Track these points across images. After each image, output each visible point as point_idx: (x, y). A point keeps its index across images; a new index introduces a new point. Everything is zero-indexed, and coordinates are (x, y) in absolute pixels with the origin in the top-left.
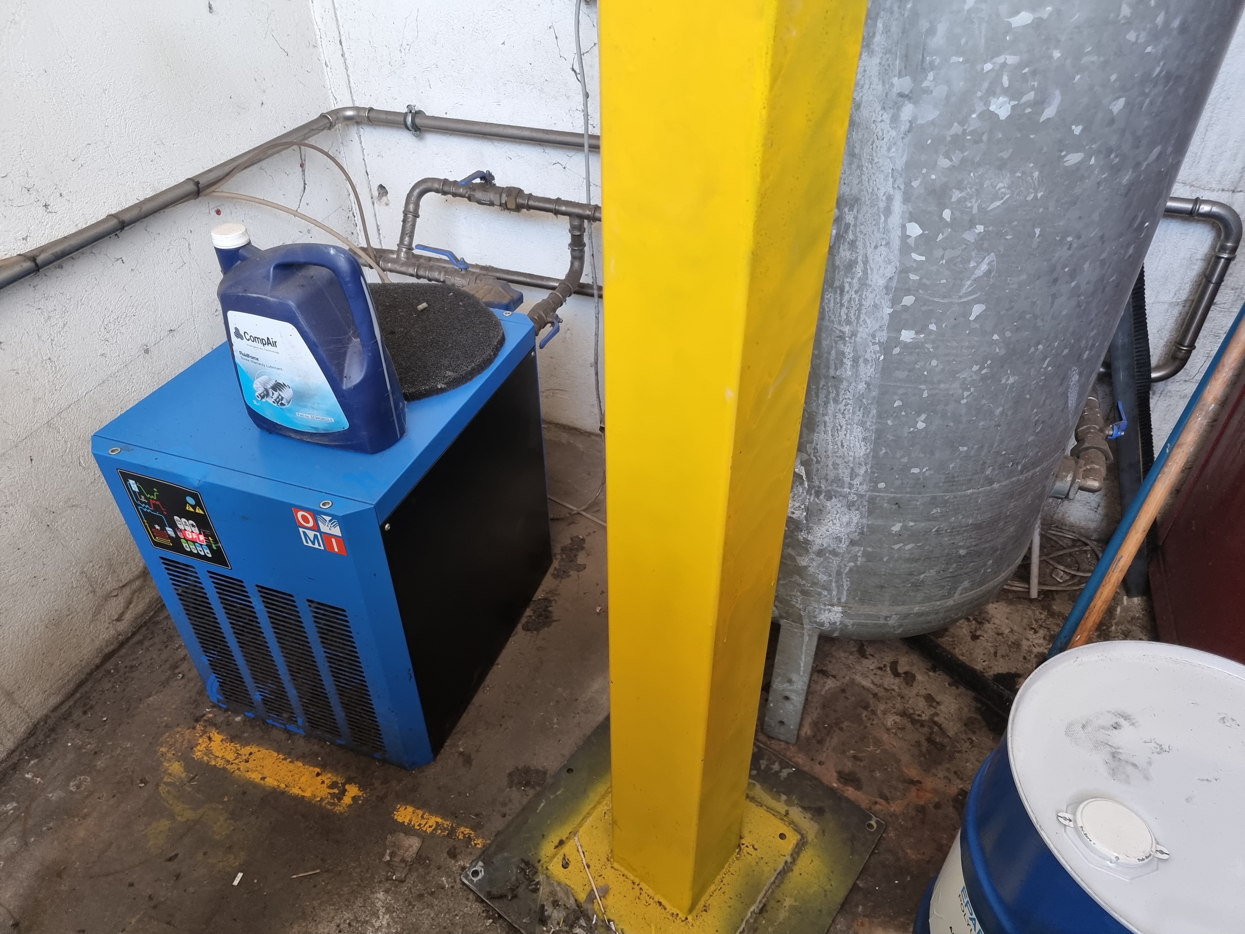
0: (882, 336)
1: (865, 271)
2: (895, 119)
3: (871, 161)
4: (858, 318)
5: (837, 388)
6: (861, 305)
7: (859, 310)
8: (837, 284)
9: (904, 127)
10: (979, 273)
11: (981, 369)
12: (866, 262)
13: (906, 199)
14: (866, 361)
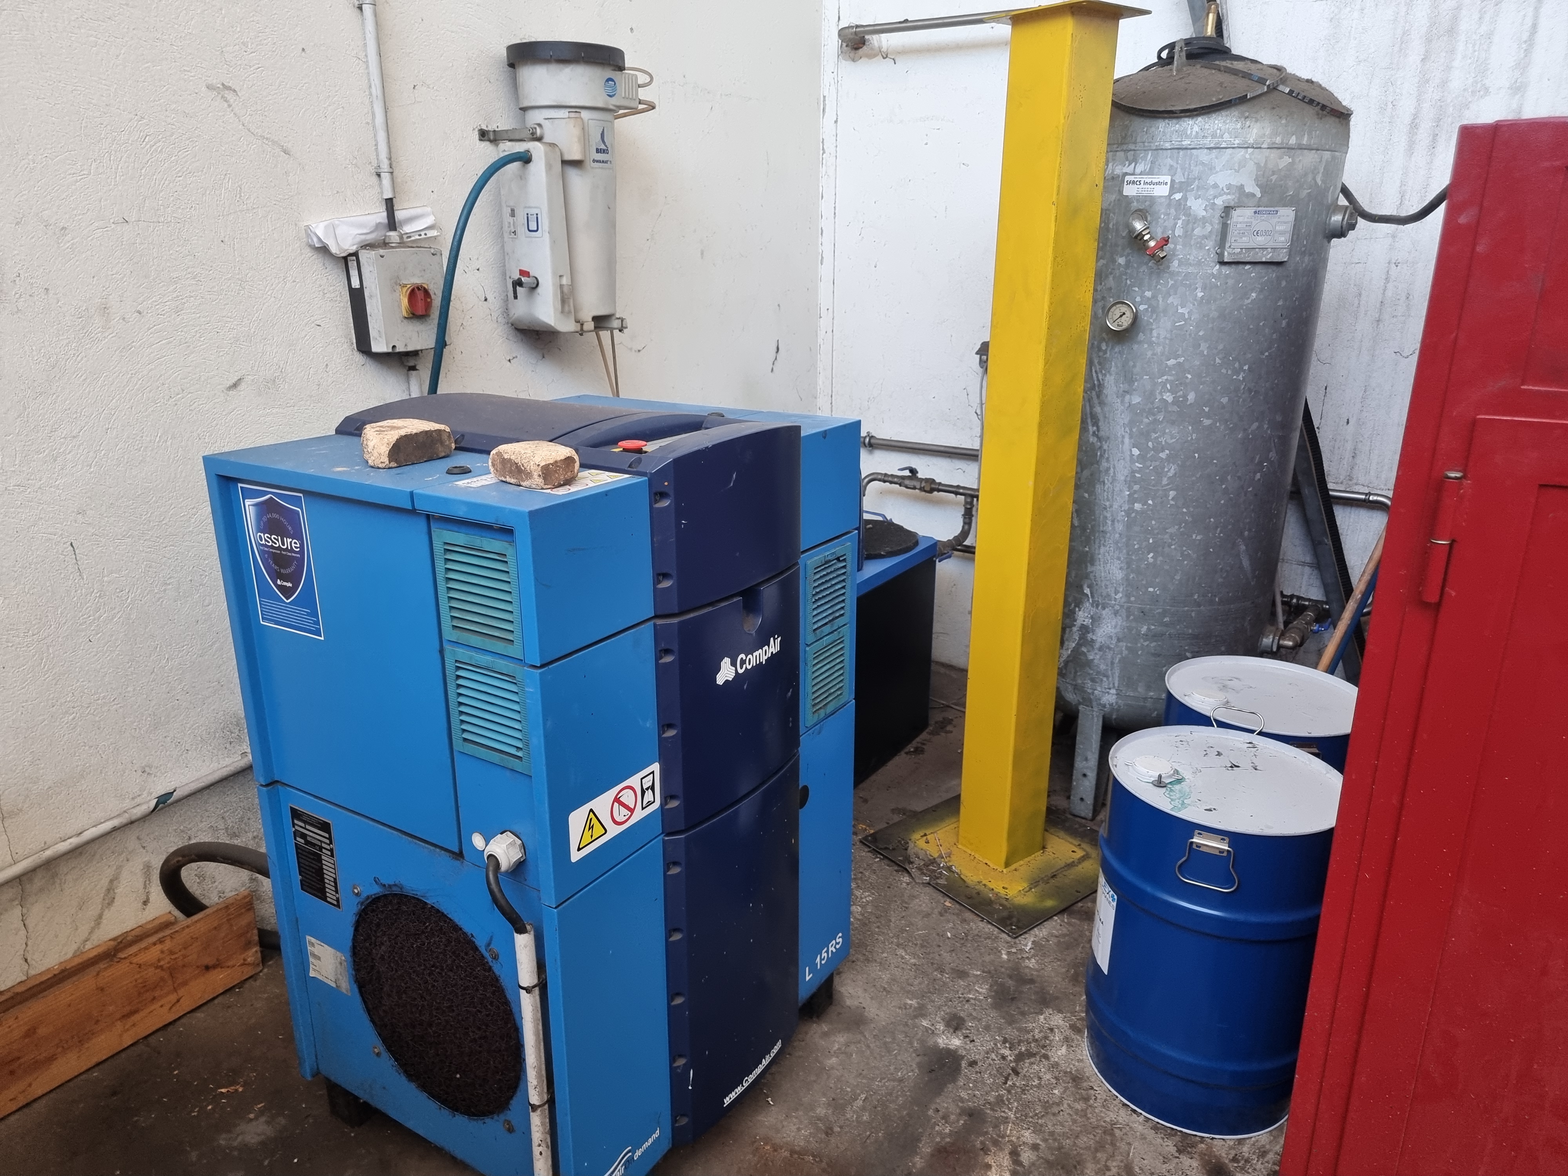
0: (1126, 507)
1: (1114, 472)
2: (1122, 402)
3: (1114, 420)
4: (1113, 497)
5: (1104, 537)
6: (1114, 490)
7: (1113, 493)
8: (1101, 480)
9: (1127, 405)
10: (1170, 474)
11: (1180, 528)
12: (1114, 468)
13: (1131, 438)
14: (1118, 521)
